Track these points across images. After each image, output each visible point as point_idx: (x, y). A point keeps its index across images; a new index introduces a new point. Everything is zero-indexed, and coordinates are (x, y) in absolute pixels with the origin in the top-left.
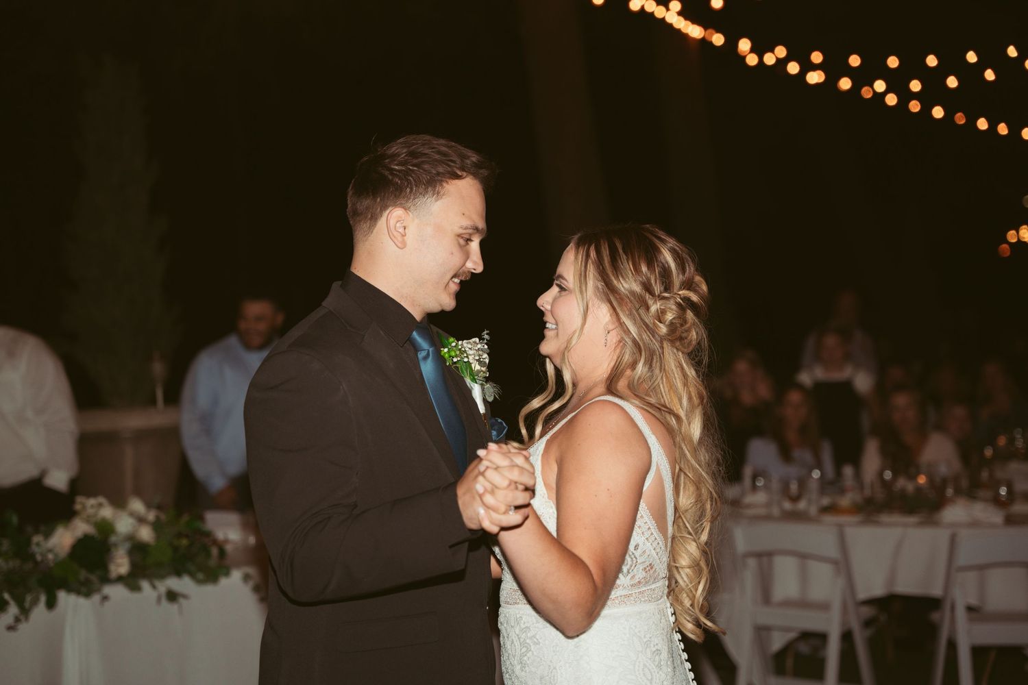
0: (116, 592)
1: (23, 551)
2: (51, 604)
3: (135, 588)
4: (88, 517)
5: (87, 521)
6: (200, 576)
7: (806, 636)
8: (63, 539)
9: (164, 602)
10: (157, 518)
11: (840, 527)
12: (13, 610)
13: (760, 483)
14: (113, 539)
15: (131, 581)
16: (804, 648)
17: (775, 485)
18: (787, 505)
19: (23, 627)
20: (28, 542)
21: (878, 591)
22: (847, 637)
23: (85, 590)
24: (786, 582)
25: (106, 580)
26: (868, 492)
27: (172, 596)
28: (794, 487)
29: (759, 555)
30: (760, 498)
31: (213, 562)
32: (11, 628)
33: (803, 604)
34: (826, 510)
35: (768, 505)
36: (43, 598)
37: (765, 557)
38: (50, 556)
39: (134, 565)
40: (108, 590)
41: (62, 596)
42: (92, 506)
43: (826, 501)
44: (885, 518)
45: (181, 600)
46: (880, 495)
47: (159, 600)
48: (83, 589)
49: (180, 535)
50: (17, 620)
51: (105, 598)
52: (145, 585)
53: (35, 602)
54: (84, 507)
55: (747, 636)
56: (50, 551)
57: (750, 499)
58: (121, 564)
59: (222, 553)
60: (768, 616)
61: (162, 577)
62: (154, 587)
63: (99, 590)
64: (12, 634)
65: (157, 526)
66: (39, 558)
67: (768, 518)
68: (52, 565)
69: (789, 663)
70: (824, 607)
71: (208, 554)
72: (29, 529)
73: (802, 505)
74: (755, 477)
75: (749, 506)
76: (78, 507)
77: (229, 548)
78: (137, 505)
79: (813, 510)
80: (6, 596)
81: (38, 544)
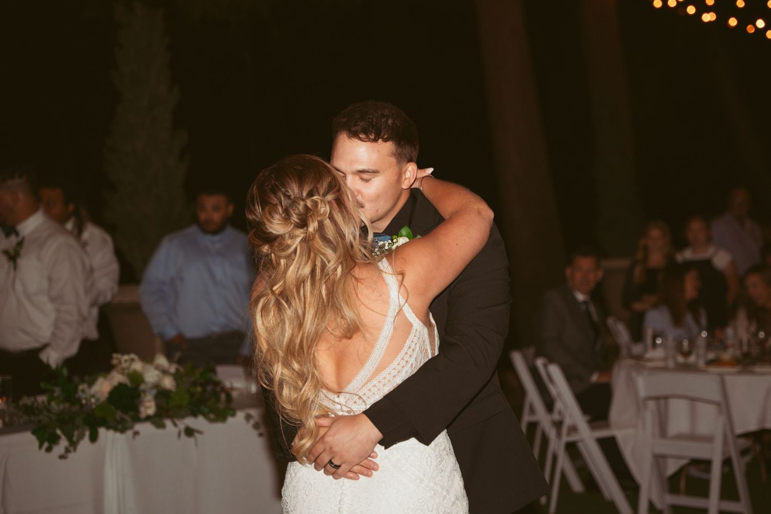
0: (146, 428)
1: (71, 396)
2: (94, 438)
3: (161, 426)
4: (123, 369)
5: (123, 373)
6: (212, 416)
7: (695, 462)
8: (103, 387)
9: (183, 435)
10: (177, 370)
11: (721, 376)
12: (64, 443)
13: (659, 341)
14: (143, 387)
15: (157, 420)
16: (694, 472)
17: (671, 342)
18: (681, 359)
19: (71, 456)
20: (76, 390)
21: (753, 427)
22: (727, 462)
23: (120, 426)
24: (679, 421)
25: (137, 419)
26: (745, 348)
27: (189, 432)
28: (686, 344)
29: (657, 399)
30: (659, 353)
31: (221, 406)
32: (62, 457)
33: (692, 437)
34: (710, 363)
35: (665, 359)
36: (87, 433)
37: (662, 400)
38: (93, 400)
39: (159, 407)
40: (138, 427)
41: (102, 431)
42: (126, 361)
43: (711, 356)
44: (758, 369)
45: (196, 435)
46: (755, 350)
47: (179, 434)
48: (120, 427)
49: (195, 384)
50: (67, 451)
51: (136, 433)
52: (168, 423)
53: (81, 437)
54: (120, 362)
55: (648, 462)
56: (93, 396)
57: (650, 354)
58: (149, 407)
59: (229, 398)
60: (664, 448)
61: (182, 417)
62: (175, 425)
63: (131, 428)
64: (63, 461)
65: (177, 377)
66: (84, 402)
67: (665, 369)
68: (94, 406)
69: (683, 484)
70: (709, 439)
71: (218, 400)
72: (76, 379)
73: (692, 359)
74: (654, 338)
75: (650, 360)
76: (115, 362)
77: (234, 394)
78: (162, 361)
79: (701, 363)
80: (59, 432)
81: (83, 391)
